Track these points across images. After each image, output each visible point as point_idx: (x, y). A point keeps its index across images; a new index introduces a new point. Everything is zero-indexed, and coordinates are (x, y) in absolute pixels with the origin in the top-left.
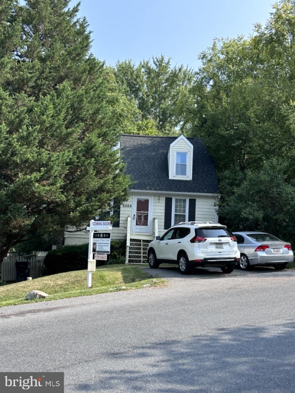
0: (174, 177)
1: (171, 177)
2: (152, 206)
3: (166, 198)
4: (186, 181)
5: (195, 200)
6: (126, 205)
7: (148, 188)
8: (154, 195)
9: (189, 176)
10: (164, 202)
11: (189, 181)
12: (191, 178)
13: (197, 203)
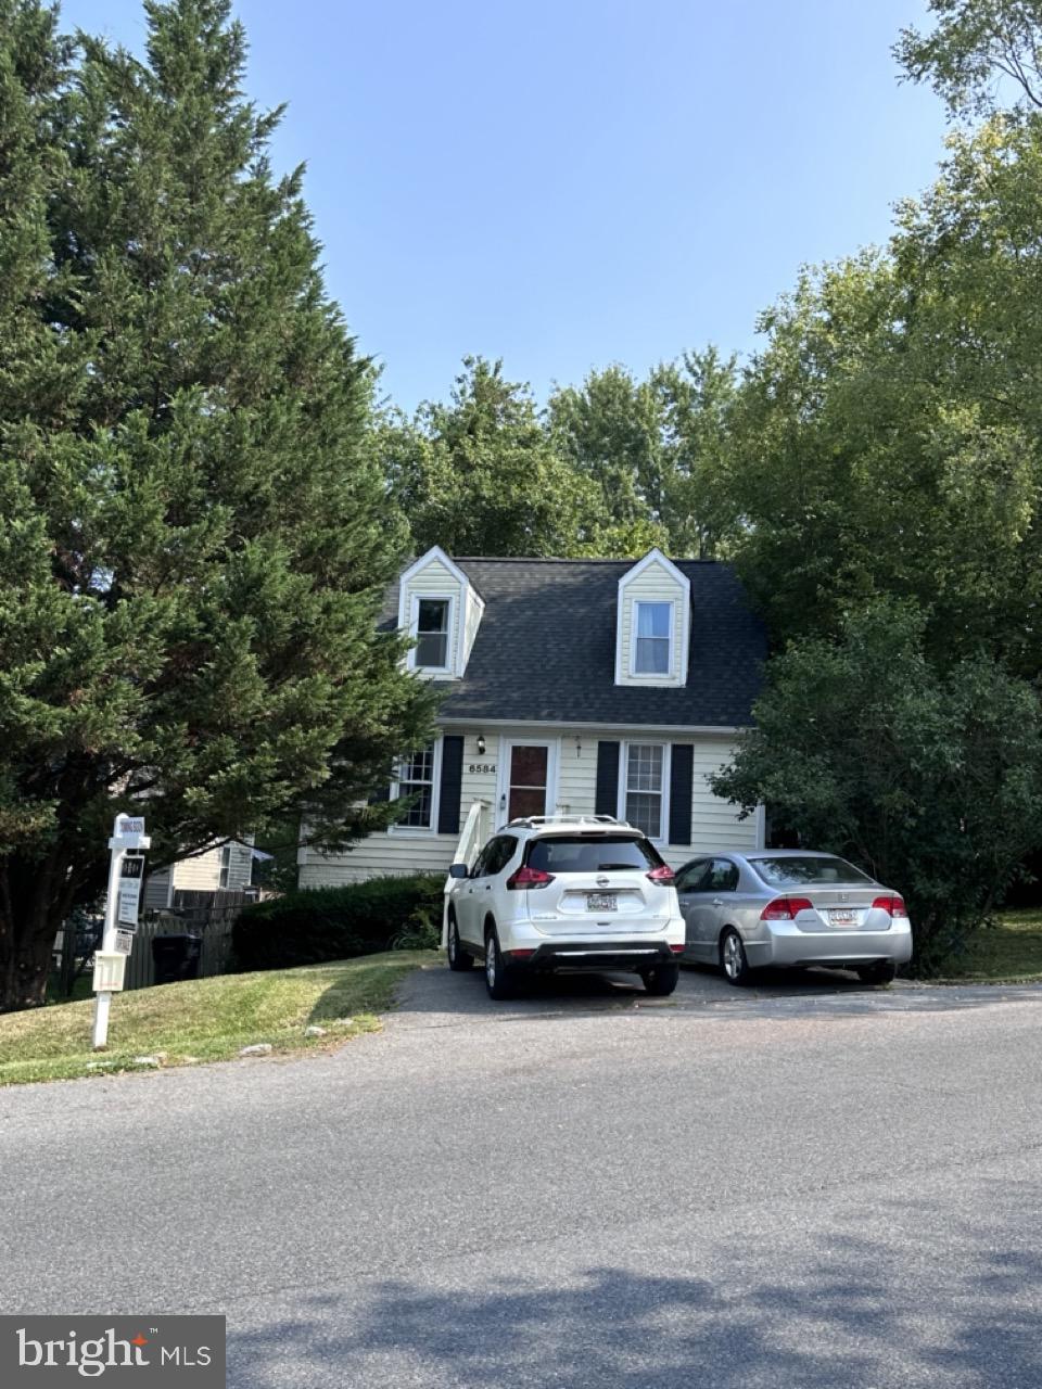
0: (630, 677)
1: (619, 681)
2: (558, 770)
3: (601, 744)
4: (666, 691)
5: (690, 749)
6: (479, 767)
7: (545, 713)
8: (565, 734)
9: (677, 674)
10: (594, 754)
11: (679, 689)
12: (684, 681)
13: (696, 758)
